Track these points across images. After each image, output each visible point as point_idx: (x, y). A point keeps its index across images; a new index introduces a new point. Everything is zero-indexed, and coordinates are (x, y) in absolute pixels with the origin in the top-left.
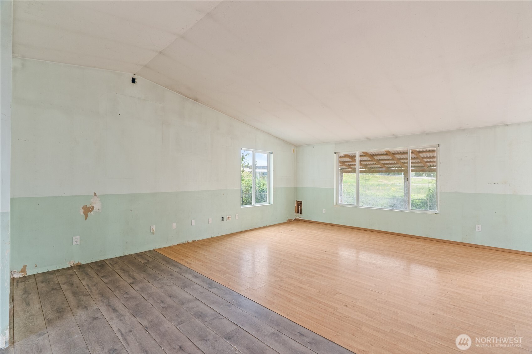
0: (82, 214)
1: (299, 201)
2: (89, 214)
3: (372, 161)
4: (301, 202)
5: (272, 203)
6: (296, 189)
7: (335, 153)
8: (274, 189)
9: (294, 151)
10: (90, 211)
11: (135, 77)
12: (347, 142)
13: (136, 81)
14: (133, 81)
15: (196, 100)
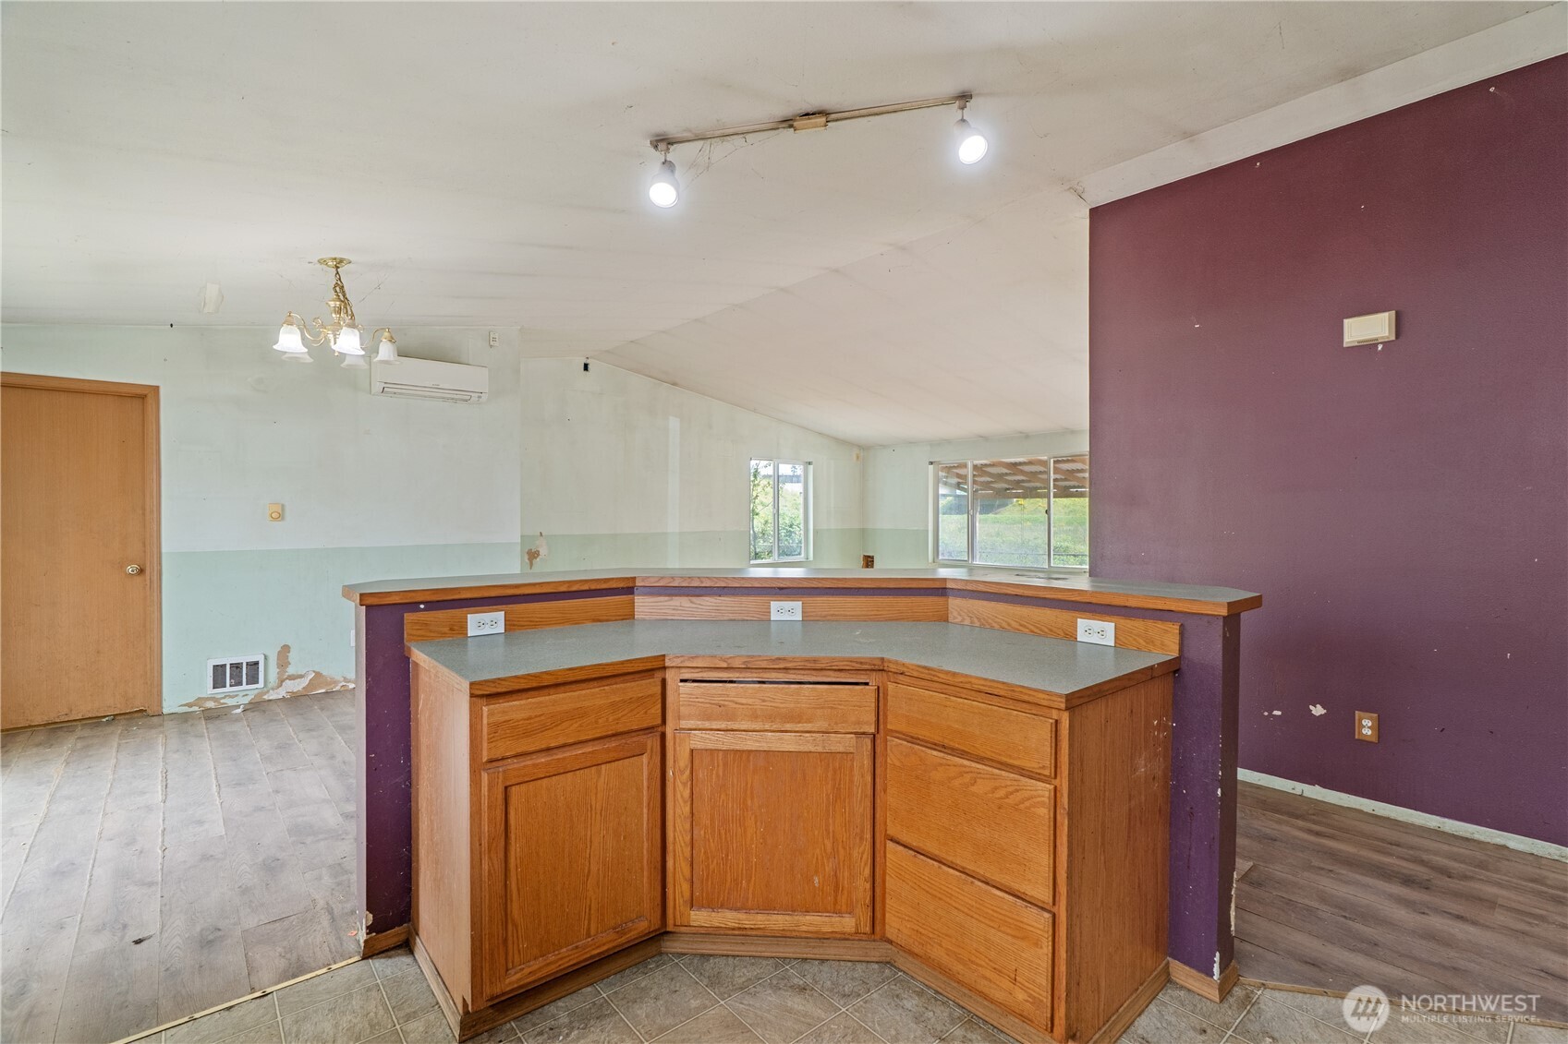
0: (527, 561)
1: (869, 557)
2: (534, 561)
3: (1014, 474)
4: (873, 557)
5: (811, 557)
6: (864, 534)
7: (931, 463)
8: (816, 532)
9: (858, 458)
10: (536, 558)
11: (588, 362)
12: (949, 441)
13: (589, 367)
14: (586, 367)
15: (674, 384)
